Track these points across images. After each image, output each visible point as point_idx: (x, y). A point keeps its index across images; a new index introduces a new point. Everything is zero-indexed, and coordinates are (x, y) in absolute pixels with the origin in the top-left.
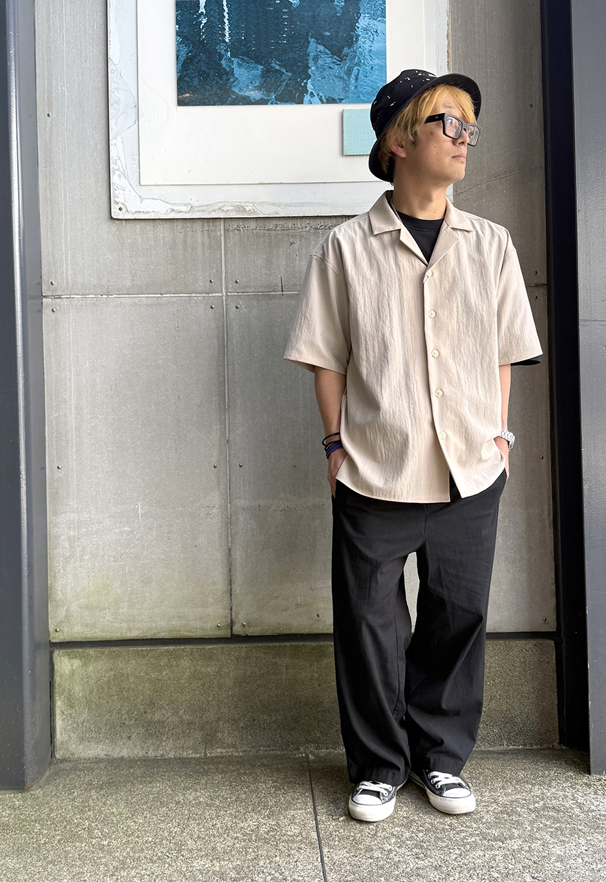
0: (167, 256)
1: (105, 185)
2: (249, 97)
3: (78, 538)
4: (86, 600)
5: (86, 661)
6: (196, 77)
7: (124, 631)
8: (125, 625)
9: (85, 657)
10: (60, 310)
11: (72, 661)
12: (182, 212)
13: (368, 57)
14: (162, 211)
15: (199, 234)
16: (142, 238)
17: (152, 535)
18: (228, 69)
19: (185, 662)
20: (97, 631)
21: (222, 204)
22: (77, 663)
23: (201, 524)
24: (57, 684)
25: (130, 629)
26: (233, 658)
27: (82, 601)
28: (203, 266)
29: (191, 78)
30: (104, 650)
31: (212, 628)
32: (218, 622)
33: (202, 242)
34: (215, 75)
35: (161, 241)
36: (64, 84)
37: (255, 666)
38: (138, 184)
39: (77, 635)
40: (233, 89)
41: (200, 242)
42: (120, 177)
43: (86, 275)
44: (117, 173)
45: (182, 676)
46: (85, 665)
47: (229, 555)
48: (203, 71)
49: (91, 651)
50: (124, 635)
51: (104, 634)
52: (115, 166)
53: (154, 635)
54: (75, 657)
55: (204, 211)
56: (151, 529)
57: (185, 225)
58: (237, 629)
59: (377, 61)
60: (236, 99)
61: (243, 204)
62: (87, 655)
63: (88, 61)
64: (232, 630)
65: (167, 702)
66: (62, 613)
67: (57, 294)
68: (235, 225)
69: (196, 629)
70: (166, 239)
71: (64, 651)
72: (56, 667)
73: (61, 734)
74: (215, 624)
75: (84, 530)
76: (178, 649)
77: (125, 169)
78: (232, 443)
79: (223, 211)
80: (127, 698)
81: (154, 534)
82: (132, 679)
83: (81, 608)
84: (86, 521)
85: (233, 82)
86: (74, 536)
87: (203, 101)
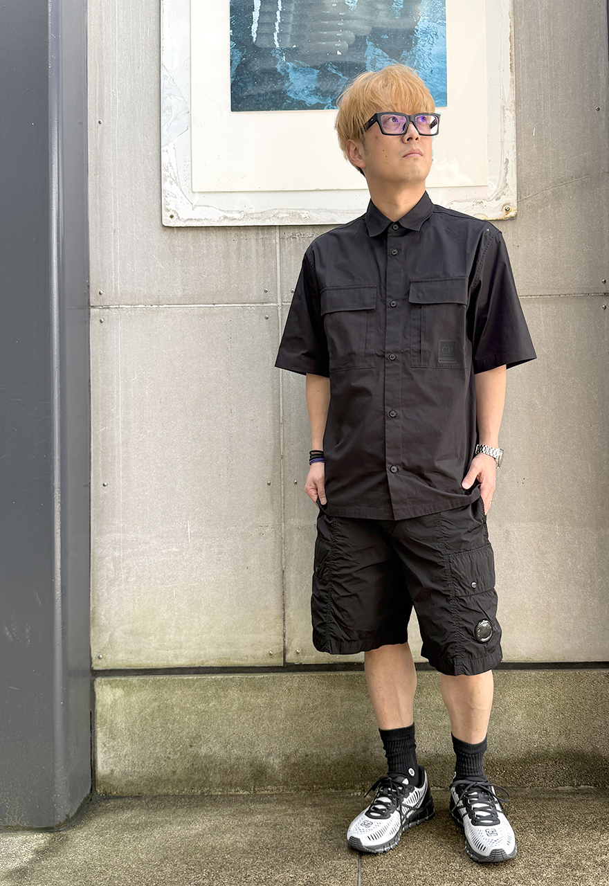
0: (220, 265)
1: (157, 191)
2: (304, 102)
3: (123, 559)
4: (130, 625)
5: (129, 690)
6: (250, 82)
7: (170, 659)
8: (171, 652)
9: (127, 686)
10: (108, 320)
11: (114, 690)
12: (235, 219)
13: (428, 61)
14: (215, 219)
15: (253, 242)
16: (194, 247)
17: (201, 556)
18: (283, 74)
19: (233, 693)
20: (142, 658)
21: (277, 212)
22: (119, 692)
23: (253, 544)
24: (98, 715)
25: (176, 657)
26: (284, 688)
27: (127, 626)
28: (257, 275)
29: (245, 84)
30: (148, 679)
31: (263, 656)
32: (271, 649)
33: (257, 250)
34: (270, 80)
35: (214, 249)
36: (115, 90)
37: (308, 698)
38: (190, 191)
39: (120, 663)
40: (288, 94)
41: (254, 250)
42: (172, 184)
43: (136, 285)
44: (169, 179)
45: (231, 708)
46: (128, 694)
47: (283, 577)
48: (257, 76)
49: (134, 680)
50: (171, 663)
51: (149, 662)
52: (166, 172)
53: (203, 663)
54: (118, 686)
55: (258, 218)
56: (200, 550)
57: (239, 233)
58: (291, 658)
59: (437, 64)
60: (291, 104)
61: (299, 211)
62: (130, 684)
63: (140, 68)
64: (284, 657)
65: (214, 736)
66: (105, 638)
67: (105, 304)
68: (290, 233)
69: (247, 656)
70: (219, 248)
71: (106, 679)
72: (97, 697)
73: (103, 768)
74: (267, 651)
75: (130, 551)
76: (226, 679)
77: (176, 176)
78: (286, 459)
79: (278, 218)
80: (172, 731)
81: (203, 555)
82: (177, 710)
83: (125, 634)
84: (132, 541)
85: (288, 87)
86: (119, 557)
87: (258, 106)
